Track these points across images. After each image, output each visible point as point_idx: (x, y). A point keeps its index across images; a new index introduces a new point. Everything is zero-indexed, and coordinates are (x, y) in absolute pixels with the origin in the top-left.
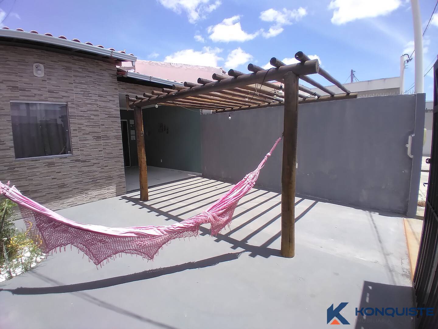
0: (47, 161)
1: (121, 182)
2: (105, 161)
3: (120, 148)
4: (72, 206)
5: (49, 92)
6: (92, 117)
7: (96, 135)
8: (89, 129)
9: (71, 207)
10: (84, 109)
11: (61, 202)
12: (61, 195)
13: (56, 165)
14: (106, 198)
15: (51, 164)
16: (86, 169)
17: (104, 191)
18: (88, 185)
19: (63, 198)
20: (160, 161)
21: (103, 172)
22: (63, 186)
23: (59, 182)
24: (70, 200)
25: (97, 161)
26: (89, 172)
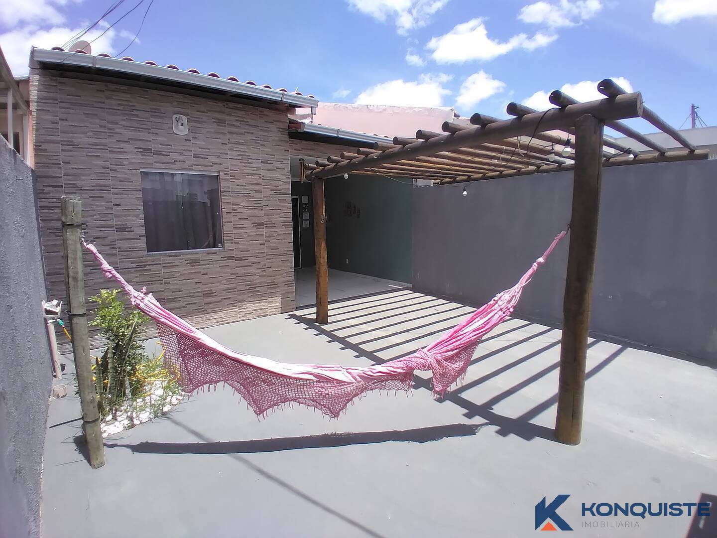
0: (189, 256)
1: (289, 292)
2: (267, 259)
3: (289, 241)
4: (219, 323)
5: (194, 157)
6: (252, 193)
7: (256, 220)
8: (247, 212)
9: (219, 325)
10: (241, 181)
11: (206, 316)
12: (206, 307)
13: (202, 263)
14: (267, 315)
15: (194, 262)
16: (241, 271)
17: (264, 304)
18: (244, 294)
19: (210, 310)
20: (346, 261)
21: (264, 276)
22: (209, 294)
23: (205, 288)
24: (219, 315)
25: (256, 260)
26: (246, 275)
